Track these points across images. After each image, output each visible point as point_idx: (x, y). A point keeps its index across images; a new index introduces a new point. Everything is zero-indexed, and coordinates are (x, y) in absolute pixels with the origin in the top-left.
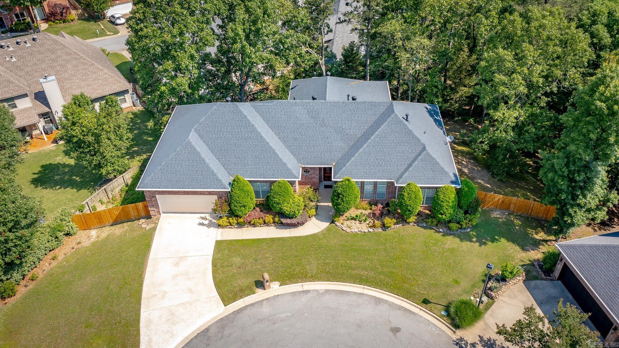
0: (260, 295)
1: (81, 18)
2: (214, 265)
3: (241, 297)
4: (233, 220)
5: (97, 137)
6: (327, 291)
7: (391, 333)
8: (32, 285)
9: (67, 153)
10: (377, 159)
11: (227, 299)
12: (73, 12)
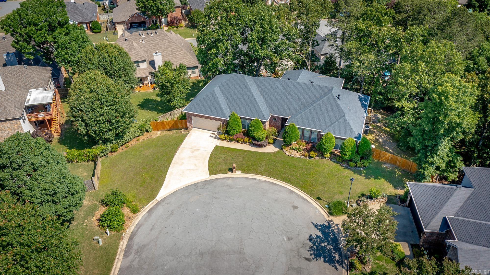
0: (229, 175)
1: (187, 26)
2: (211, 156)
3: (219, 174)
4: (227, 137)
5: (172, 84)
6: (265, 181)
7: (292, 208)
8: (125, 149)
9: (158, 95)
10: (314, 117)
11: (211, 173)
12: (183, 22)
